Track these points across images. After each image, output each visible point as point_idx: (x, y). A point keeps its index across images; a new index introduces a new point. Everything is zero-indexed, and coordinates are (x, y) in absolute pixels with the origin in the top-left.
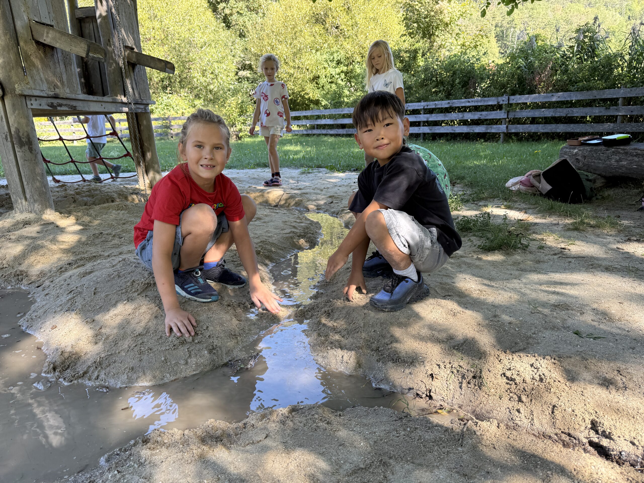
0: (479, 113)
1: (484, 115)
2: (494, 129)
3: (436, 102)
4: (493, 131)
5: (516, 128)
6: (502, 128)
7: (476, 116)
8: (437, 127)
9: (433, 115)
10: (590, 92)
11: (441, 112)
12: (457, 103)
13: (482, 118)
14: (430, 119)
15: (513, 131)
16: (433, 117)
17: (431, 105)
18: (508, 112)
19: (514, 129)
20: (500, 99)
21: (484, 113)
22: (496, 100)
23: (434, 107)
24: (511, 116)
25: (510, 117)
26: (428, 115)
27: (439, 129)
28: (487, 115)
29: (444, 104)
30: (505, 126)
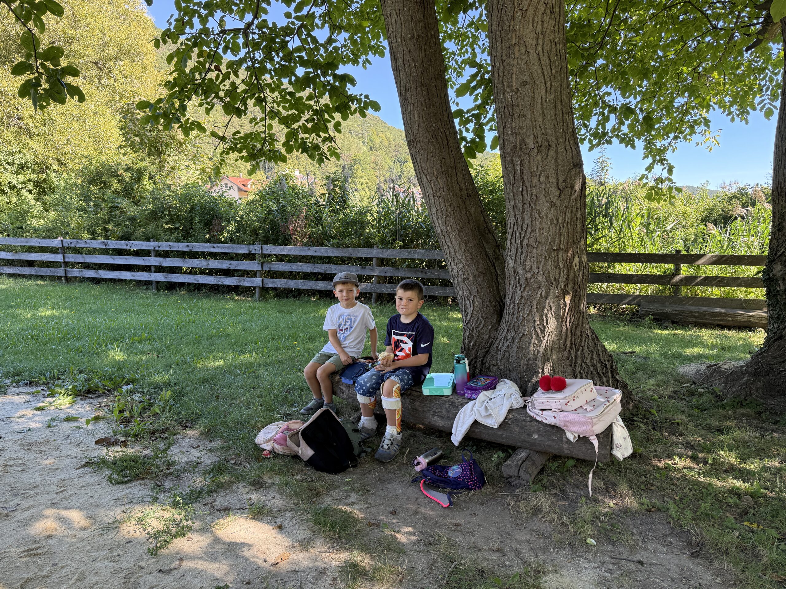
0: (228, 262)
1: (234, 265)
2: (247, 282)
3: (171, 244)
4: (247, 284)
5: (273, 282)
6: (257, 282)
7: (224, 265)
8: (174, 275)
9: (168, 259)
10: (345, 250)
11: (178, 257)
12: (198, 247)
13: (232, 268)
14: (164, 264)
15: (270, 285)
16: (168, 262)
17: (165, 246)
18: (262, 263)
19: (271, 283)
20: (251, 247)
21: (234, 262)
22: (247, 249)
23: (168, 249)
24: (266, 268)
25: (264, 269)
26: (161, 259)
27: (177, 278)
28: (238, 265)
29: (182, 246)
30: (260, 279)
